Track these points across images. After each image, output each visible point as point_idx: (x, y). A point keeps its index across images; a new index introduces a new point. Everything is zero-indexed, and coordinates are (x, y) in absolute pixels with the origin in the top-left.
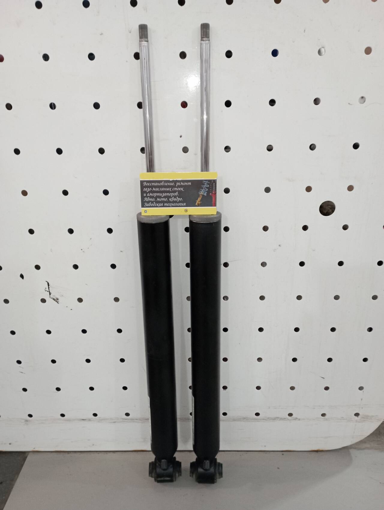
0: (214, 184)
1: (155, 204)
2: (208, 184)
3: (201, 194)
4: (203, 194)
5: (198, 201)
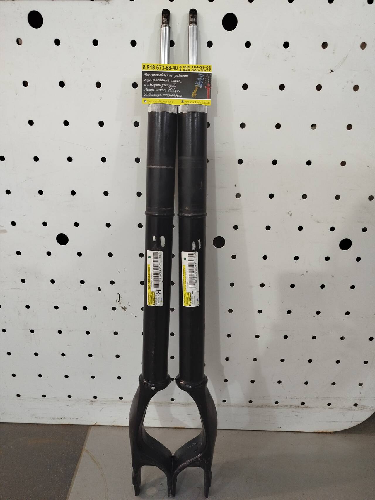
0: (209, 77)
1: (154, 94)
2: (203, 77)
3: (197, 87)
4: (198, 86)
5: (194, 94)
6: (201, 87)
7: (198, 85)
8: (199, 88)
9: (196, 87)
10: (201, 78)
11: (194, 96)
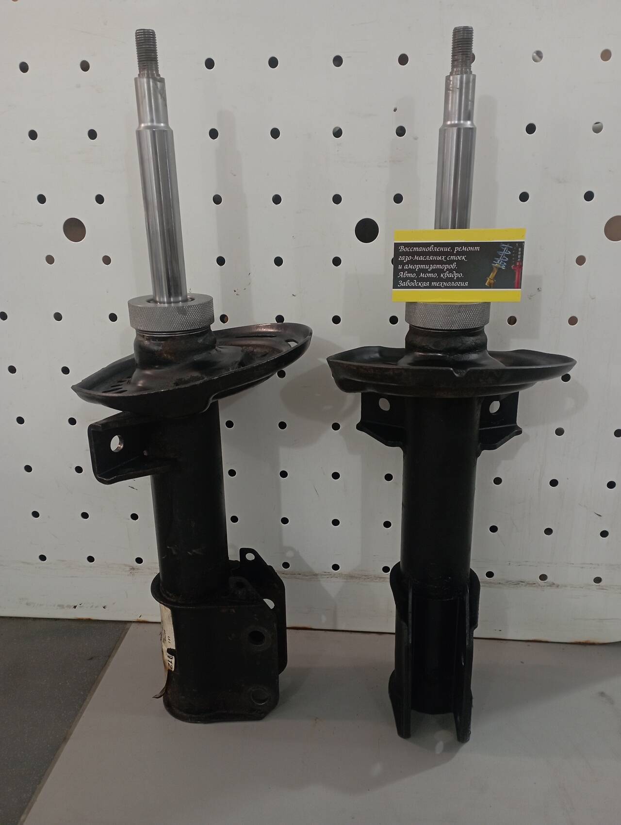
6: (503, 267)
7: (499, 263)
8: (500, 269)
9: (494, 268)
10: (506, 252)
11: (490, 284)
